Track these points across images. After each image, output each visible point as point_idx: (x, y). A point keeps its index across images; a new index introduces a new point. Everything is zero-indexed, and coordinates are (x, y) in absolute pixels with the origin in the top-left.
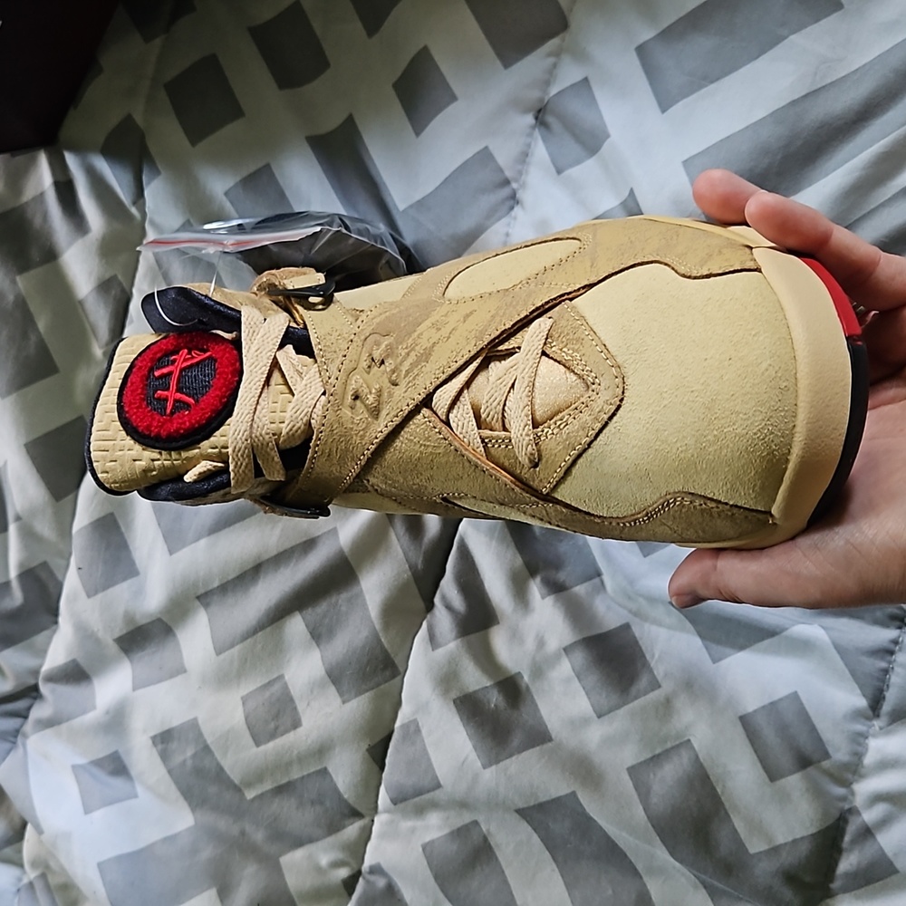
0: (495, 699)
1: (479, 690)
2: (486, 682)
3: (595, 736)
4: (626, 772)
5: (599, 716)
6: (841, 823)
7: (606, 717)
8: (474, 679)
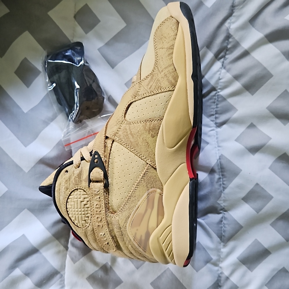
0: (101, 274)
1: (94, 273)
2: (96, 269)
3: (137, 276)
4: (150, 285)
5: (138, 268)
6: (219, 278)
7: (140, 268)
8: (91, 269)
